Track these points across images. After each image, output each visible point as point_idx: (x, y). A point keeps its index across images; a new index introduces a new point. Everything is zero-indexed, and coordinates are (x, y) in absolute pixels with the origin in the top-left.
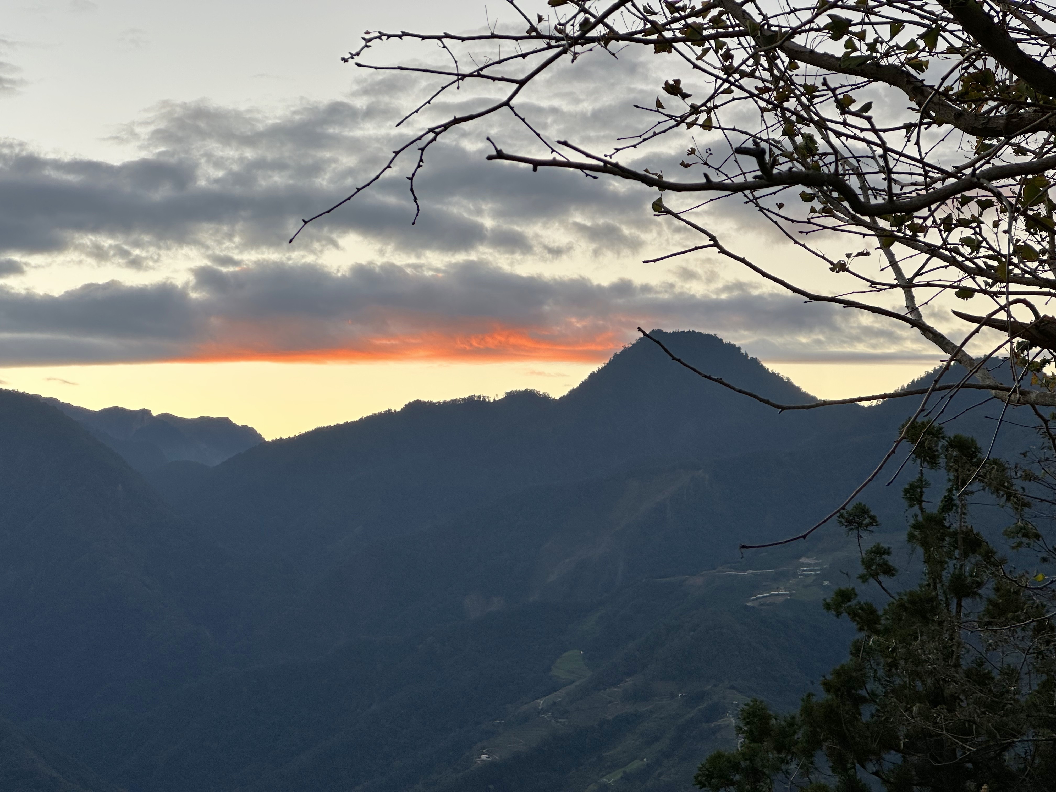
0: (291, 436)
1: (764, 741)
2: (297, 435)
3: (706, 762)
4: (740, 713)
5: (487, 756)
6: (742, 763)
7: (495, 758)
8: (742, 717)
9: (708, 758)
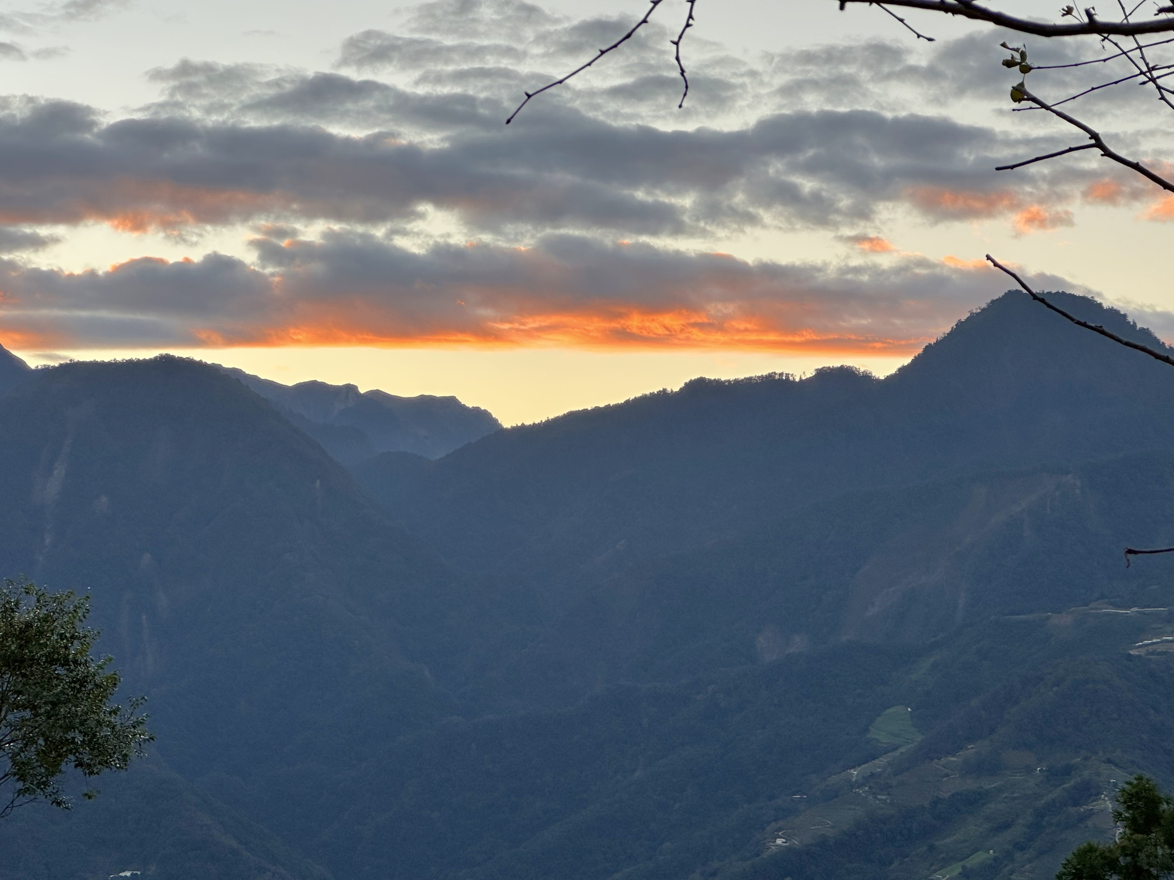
0: (536, 422)
1: (1152, 832)
2: (543, 421)
3: (1073, 857)
4: (1120, 794)
5: (784, 840)
6: (1121, 859)
7: (794, 844)
8: (1122, 800)
9: (1075, 851)
